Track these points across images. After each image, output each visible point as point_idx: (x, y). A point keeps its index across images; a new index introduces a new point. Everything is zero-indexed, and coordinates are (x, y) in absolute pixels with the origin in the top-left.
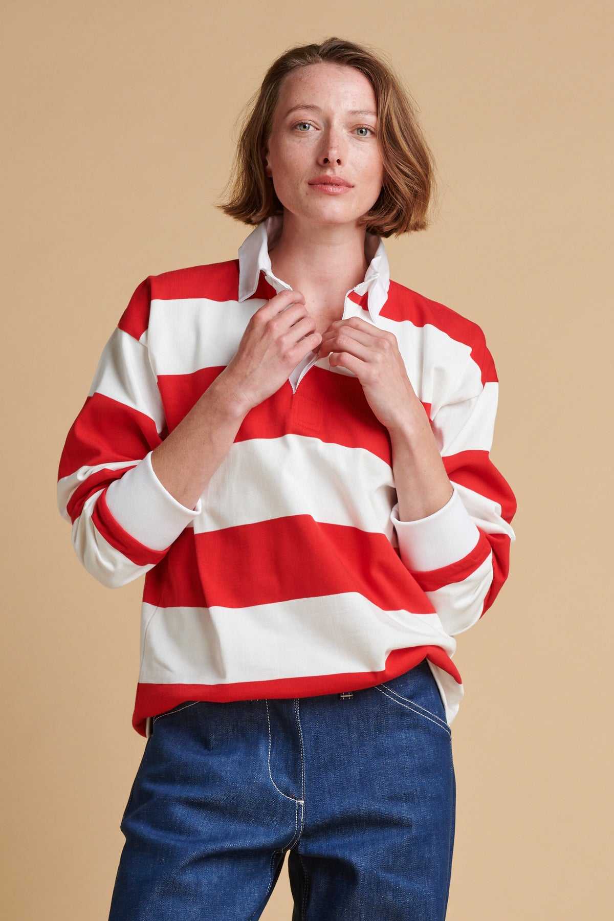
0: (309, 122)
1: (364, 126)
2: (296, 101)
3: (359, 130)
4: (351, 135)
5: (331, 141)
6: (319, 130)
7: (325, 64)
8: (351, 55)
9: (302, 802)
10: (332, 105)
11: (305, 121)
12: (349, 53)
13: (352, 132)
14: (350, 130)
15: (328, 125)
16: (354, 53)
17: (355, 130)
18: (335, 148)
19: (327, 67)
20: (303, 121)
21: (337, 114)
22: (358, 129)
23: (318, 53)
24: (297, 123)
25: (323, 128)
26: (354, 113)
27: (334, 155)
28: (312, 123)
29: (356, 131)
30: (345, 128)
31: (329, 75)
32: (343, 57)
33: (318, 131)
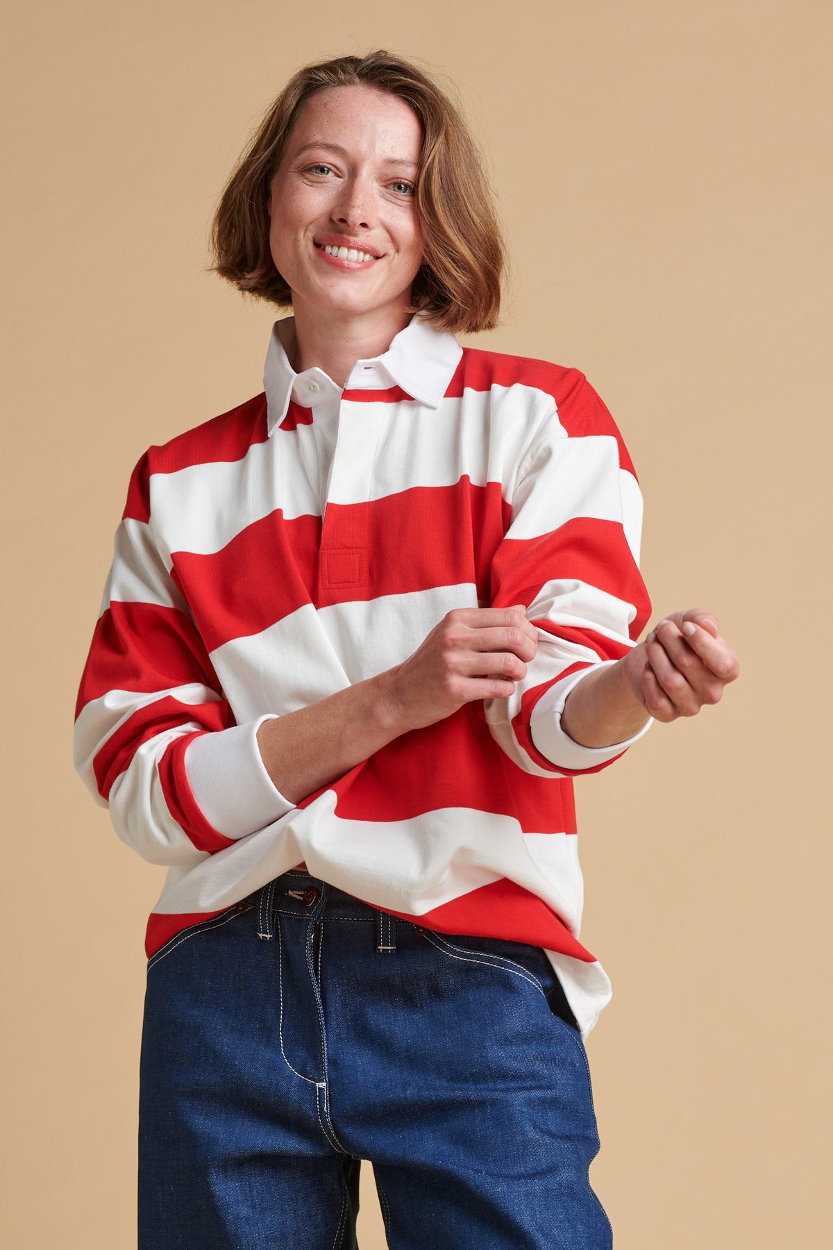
0: (329, 166)
1: (403, 181)
2: (314, 135)
3: (397, 186)
4: (384, 190)
5: (353, 197)
6: (340, 177)
7: (362, 88)
8: (400, 80)
9: (323, 1085)
10: (364, 146)
11: (324, 164)
12: (397, 78)
13: (386, 187)
14: (384, 184)
15: (354, 172)
16: (403, 78)
17: (390, 184)
18: (359, 207)
19: (364, 93)
20: (321, 164)
21: (368, 161)
22: (395, 184)
23: (356, 71)
24: (312, 165)
25: (347, 177)
26: (392, 162)
27: (356, 215)
28: (333, 168)
29: (391, 187)
30: (377, 181)
31: (365, 105)
32: (386, 81)
33: (339, 179)
